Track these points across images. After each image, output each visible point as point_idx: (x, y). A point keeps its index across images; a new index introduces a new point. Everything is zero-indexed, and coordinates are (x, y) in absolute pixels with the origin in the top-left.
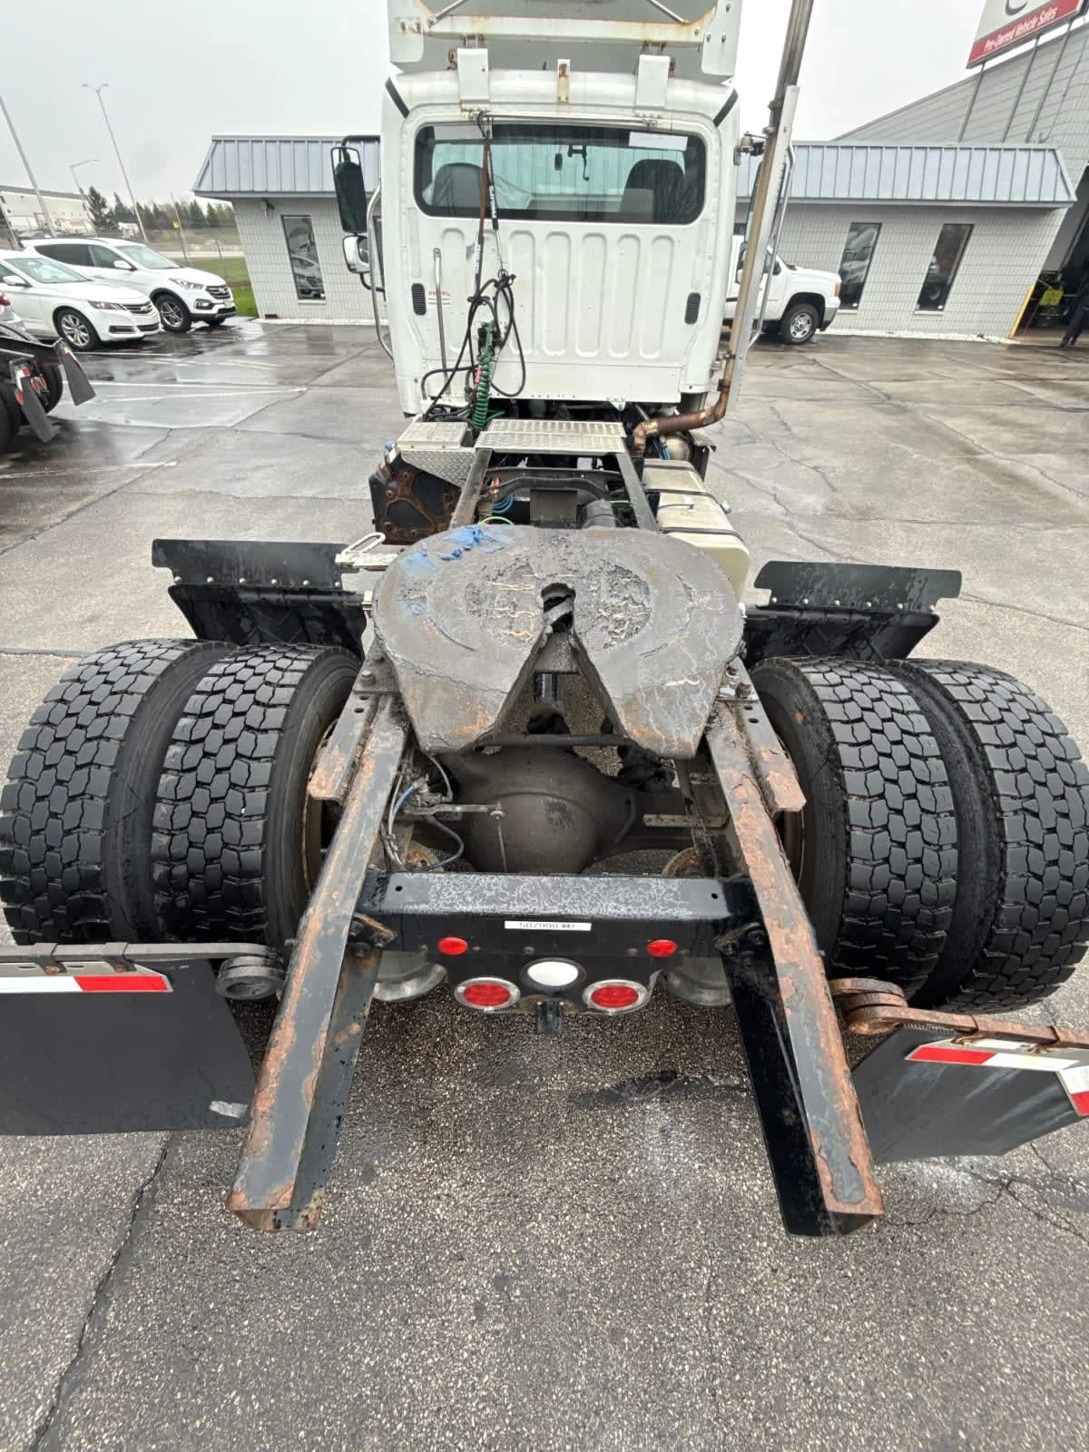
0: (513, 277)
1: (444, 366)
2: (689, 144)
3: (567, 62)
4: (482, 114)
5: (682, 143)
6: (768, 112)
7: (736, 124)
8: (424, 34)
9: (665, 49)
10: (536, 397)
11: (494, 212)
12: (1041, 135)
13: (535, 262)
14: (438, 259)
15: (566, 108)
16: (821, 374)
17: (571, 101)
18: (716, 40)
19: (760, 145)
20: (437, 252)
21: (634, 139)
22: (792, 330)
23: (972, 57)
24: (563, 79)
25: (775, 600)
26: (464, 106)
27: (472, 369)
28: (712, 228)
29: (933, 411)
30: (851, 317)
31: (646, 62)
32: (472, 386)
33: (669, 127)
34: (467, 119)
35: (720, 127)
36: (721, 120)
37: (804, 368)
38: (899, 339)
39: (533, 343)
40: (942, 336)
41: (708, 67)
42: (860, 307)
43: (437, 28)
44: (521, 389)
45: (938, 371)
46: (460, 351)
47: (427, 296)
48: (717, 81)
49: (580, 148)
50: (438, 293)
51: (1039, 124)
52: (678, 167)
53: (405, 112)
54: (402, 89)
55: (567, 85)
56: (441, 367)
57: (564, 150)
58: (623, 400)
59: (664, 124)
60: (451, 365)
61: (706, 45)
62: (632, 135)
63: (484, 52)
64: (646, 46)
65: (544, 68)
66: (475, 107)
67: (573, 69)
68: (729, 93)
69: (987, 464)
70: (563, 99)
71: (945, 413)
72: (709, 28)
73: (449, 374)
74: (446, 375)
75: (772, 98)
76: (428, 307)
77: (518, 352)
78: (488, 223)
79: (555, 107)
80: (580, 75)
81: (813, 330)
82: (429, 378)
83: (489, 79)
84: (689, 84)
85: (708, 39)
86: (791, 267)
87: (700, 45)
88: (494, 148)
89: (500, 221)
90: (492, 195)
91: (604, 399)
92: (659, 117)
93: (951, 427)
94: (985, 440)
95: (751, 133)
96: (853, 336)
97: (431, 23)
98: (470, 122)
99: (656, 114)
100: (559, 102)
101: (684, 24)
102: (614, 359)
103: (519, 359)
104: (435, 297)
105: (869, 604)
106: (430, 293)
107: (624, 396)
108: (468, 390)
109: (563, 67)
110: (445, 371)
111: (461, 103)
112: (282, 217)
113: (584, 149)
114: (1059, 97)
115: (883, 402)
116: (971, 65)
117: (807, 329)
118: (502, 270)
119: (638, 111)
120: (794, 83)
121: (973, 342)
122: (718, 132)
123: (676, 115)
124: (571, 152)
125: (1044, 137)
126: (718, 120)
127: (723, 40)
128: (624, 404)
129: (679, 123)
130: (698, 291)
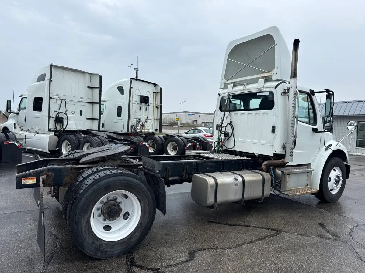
2: (270, 93)
8: (224, 84)
10: (237, 150)
11: (229, 110)
15: (245, 91)
20: (221, 118)
21: (258, 94)
26: (228, 93)
31: (260, 81)
39: (237, 137)
44: (233, 148)
48: (276, 81)
53: (220, 95)
59: (264, 90)
63: (232, 85)
64: (261, 78)
67: (247, 84)
70: (244, 89)
77: (233, 139)
79: (243, 91)
83: (232, 89)
84: (269, 82)
85: (274, 74)
87: (272, 76)
91: (253, 152)
97: (226, 82)
99: (262, 89)
101: (268, 73)
102: (255, 142)
107: (258, 153)
118: (231, 121)
122: (276, 90)
123: (266, 88)
126: (276, 88)
127: (277, 73)
128: (258, 155)
129: (267, 90)
130: (274, 125)
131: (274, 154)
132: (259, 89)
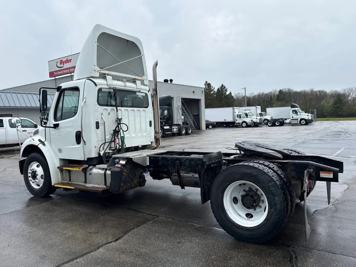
0: (121, 119)
1: (105, 141)
5: (145, 95)
8: (99, 72)
18: (145, 80)
20: (102, 114)
23: (50, 75)
26: (108, 85)
27: (114, 141)
31: (137, 82)
33: (142, 92)
34: (109, 88)
41: (145, 83)
43: (101, 72)
47: (100, 124)
52: (141, 98)
53: (96, 85)
54: (95, 81)
55: (126, 84)
61: (144, 80)
62: (137, 93)
64: (136, 79)
65: (122, 81)
66: (110, 86)
67: (127, 82)
76: (100, 127)
84: (143, 86)
92: (140, 90)
100: (125, 86)
101: (141, 77)
102: (138, 136)
109: (125, 81)
119: (137, 89)
123: (143, 90)
126: (149, 92)
128: (141, 146)
130: (151, 120)
131: (151, 142)
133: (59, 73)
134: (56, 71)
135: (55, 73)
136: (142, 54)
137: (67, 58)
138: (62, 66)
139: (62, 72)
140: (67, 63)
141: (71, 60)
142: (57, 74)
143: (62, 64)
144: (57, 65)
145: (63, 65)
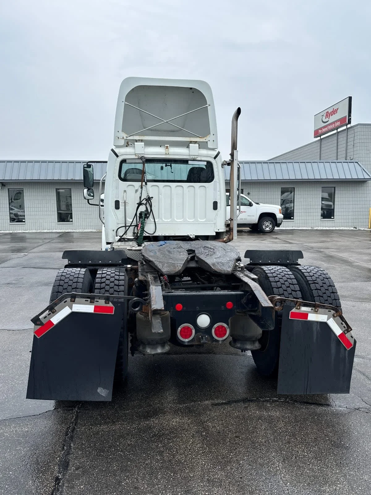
0: (152, 198)
1: (125, 225)
2: (207, 163)
3: (168, 145)
4: (142, 157)
5: (205, 163)
6: (230, 156)
7: (221, 159)
8: (125, 139)
9: (197, 143)
10: (160, 235)
11: (146, 180)
12: (350, 158)
13: (159, 193)
14: (125, 193)
15: (168, 155)
16: (280, 242)
17: (169, 154)
18: (211, 141)
19: (230, 163)
20: (125, 191)
21: (190, 162)
22: (264, 227)
23: (315, 135)
24: (167, 149)
25: (251, 261)
26: (136, 155)
27: (137, 226)
28: (218, 184)
29: (332, 251)
30: (292, 223)
31: (191, 146)
32: (136, 231)
33: (200, 159)
34: (137, 158)
35: (216, 159)
36: (216, 158)
37: (272, 240)
38: (317, 230)
39: (159, 217)
40: (337, 228)
41: (210, 146)
42: (295, 219)
43: (129, 138)
44: (154, 233)
45: (334, 239)
46: (132, 220)
47: (120, 204)
48: (213, 149)
49: (170, 164)
50: (125, 203)
51: (348, 154)
53: (117, 156)
54: (117, 151)
55: (169, 150)
56: (124, 225)
57: (164, 165)
58: (194, 235)
59: (199, 159)
60: (128, 224)
61: (209, 142)
62: (189, 161)
63: (143, 143)
64: (191, 142)
65: (161, 147)
66: (140, 155)
68: (217, 152)
69: (356, 266)
70: (167, 153)
71: (339, 252)
72: (209, 139)
73: (127, 228)
74: (126, 228)
75: (230, 153)
76: (120, 207)
77: (154, 220)
78: (144, 183)
79: (166, 155)
80: (171, 148)
81: (273, 227)
82: (119, 229)
83: (144, 149)
84: (205, 150)
85: (209, 141)
86: (258, 204)
87: (207, 142)
88: (146, 165)
89: (148, 183)
90: (145, 176)
91: (186, 235)
92: (197, 157)
93: (341, 256)
94: (356, 259)
95: (225, 160)
96: (294, 229)
97: (127, 137)
98: (138, 159)
99: (196, 157)
100: (166, 154)
101: (202, 138)
102: (189, 222)
103: (154, 223)
104: (124, 204)
105: (279, 261)
106: (121, 203)
107: (194, 234)
108: (134, 233)
109: (167, 146)
110: (125, 226)
111: (135, 154)
112: (9, 189)
113: (171, 164)
114: (352, 147)
115: (310, 249)
116: (315, 137)
117: (271, 226)
118: (148, 196)
119: (190, 156)
120: (236, 149)
121: (352, 230)
122: (216, 161)
123: (202, 157)
124: (166, 166)
125: (351, 158)
126: (215, 158)
127: (213, 141)
128: (194, 236)
129: (203, 159)
130: (216, 201)
131: (216, 233)
132: (191, 156)
133: (324, 130)
134: (321, 129)
135: (320, 131)
136: (208, 103)
137: (333, 107)
138: (327, 119)
139: (326, 129)
140: (333, 115)
141: (337, 109)
142: (322, 132)
143: (327, 117)
144: (322, 120)
145: (329, 118)
